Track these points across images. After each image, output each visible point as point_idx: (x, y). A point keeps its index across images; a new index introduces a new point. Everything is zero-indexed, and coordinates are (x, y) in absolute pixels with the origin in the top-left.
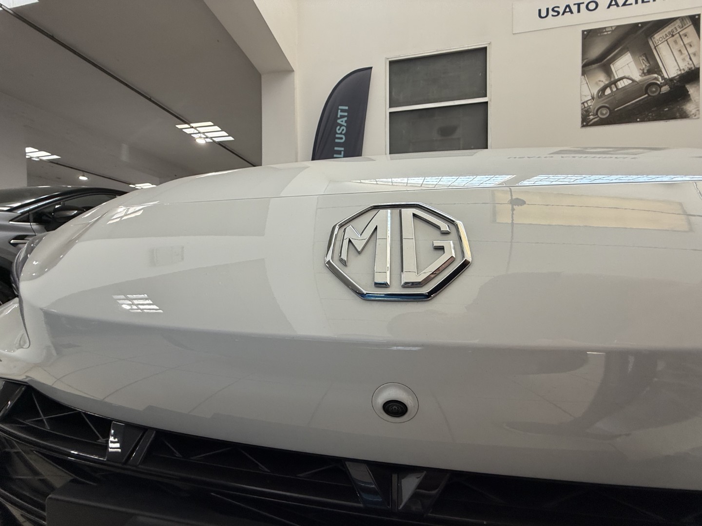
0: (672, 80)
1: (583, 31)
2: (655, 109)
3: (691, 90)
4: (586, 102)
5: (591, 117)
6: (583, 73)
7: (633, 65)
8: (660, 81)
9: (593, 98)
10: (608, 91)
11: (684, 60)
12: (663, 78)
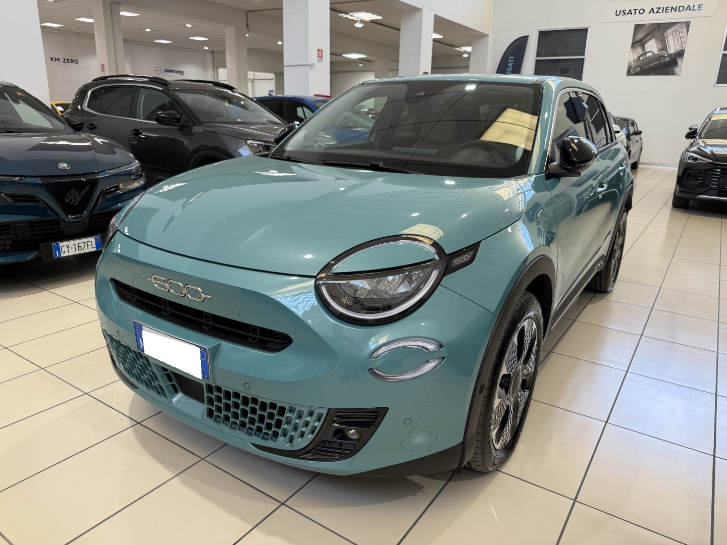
0: (671, 55)
1: (635, 25)
2: (661, 69)
3: (679, 61)
4: (631, 63)
5: (632, 71)
6: (632, 47)
7: (655, 45)
8: (666, 55)
9: (634, 61)
10: (641, 58)
11: (678, 45)
12: (667, 53)
